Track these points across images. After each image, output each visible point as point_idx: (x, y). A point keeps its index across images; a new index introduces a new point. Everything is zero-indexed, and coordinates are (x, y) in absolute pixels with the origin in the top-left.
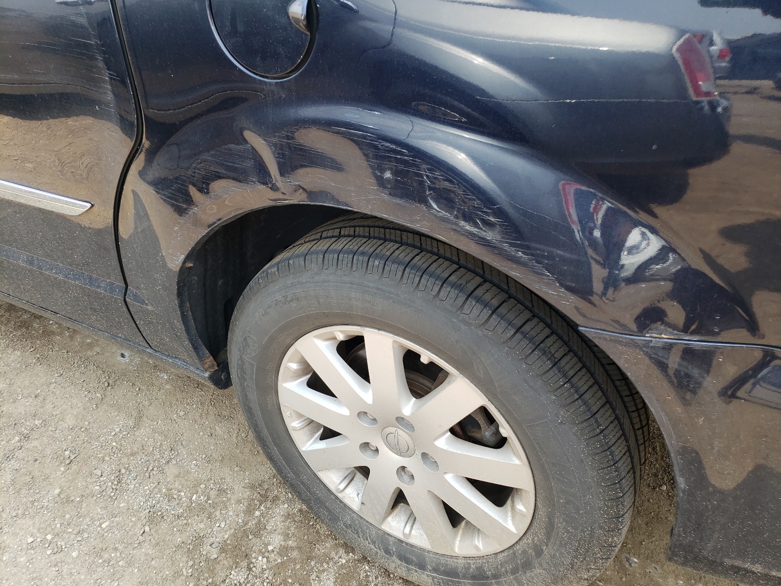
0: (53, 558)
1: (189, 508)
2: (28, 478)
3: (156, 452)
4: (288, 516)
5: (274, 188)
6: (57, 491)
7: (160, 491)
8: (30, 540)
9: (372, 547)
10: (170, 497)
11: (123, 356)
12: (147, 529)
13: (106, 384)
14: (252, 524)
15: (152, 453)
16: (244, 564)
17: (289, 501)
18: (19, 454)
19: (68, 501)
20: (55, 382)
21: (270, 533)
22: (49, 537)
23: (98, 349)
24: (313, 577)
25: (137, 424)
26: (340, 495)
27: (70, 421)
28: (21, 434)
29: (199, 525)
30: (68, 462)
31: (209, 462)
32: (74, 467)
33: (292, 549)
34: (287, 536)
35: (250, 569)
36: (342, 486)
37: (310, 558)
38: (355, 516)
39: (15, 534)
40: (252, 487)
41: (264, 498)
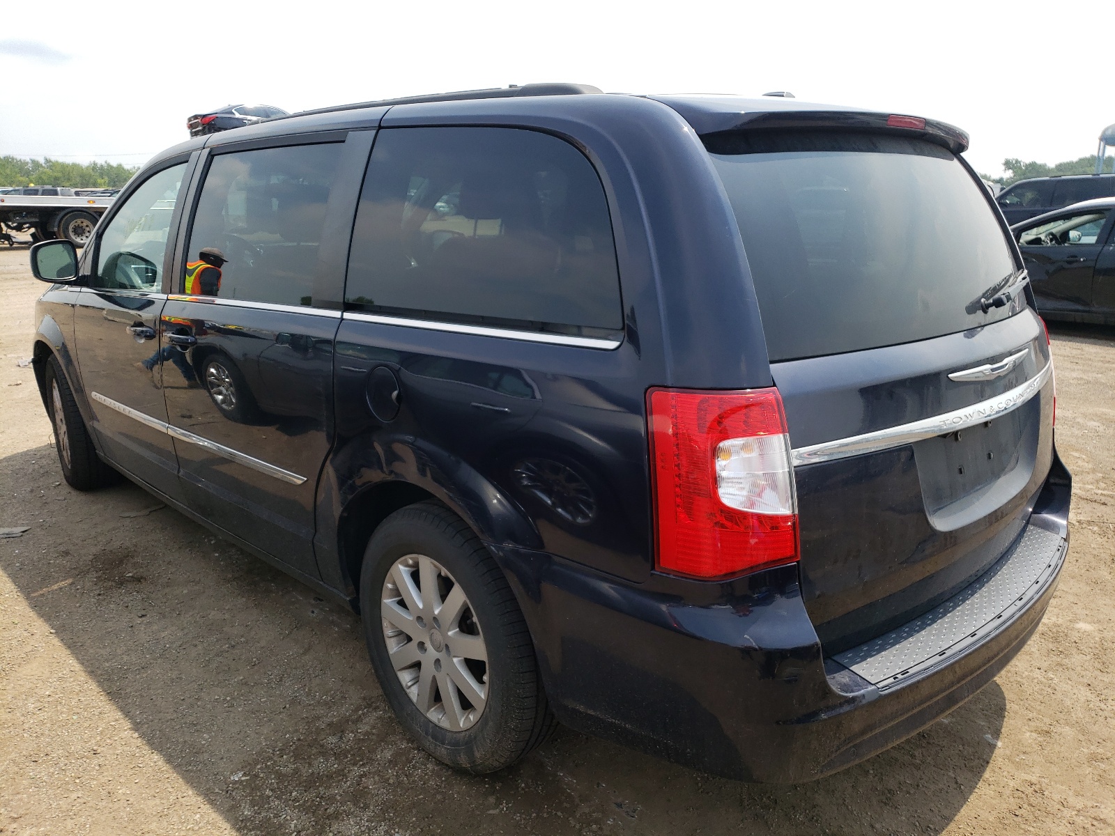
0: (227, 709)
1: (319, 702)
2: (226, 668)
3: (311, 670)
4: (380, 718)
5: (383, 472)
6: (241, 678)
7: (304, 690)
8: (217, 697)
9: (419, 730)
10: (308, 694)
11: (313, 612)
12: (288, 706)
13: (294, 626)
14: (354, 717)
15: (308, 670)
16: (339, 735)
17: (384, 711)
18: (226, 655)
19: (246, 684)
20: (262, 620)
21: (365, 724)
22: (228, 698)
23: (297, 606)
24: (379, 749)
25: (304, 653)
26: (408, 691)
27: (263, 643)
28: (230, 644)
29: (320, 711)
30: (253, 664)
31: (342, 681)
32: (256, 668)
33: (373, 734)
34: (374, 727)
35: (341, 738)
36: (409, 684)
37: (382, 741)
38: (414, 707)
39: (209, 694)
40: (364, 699)
41: (369, 706)
